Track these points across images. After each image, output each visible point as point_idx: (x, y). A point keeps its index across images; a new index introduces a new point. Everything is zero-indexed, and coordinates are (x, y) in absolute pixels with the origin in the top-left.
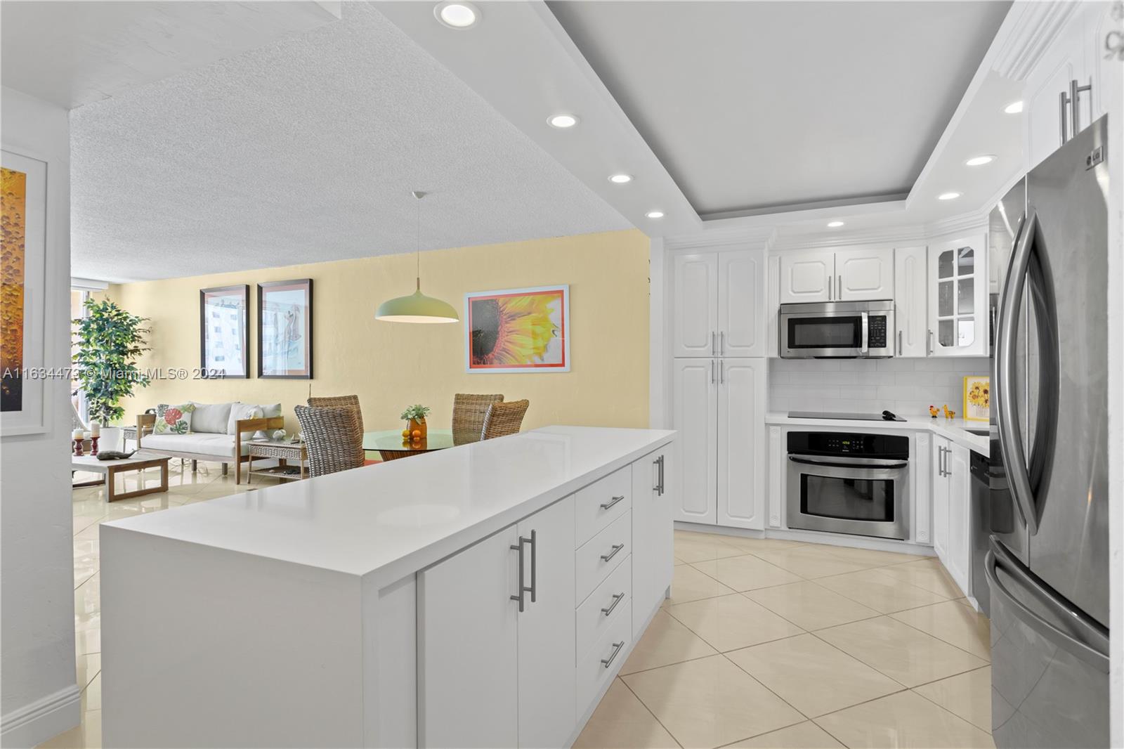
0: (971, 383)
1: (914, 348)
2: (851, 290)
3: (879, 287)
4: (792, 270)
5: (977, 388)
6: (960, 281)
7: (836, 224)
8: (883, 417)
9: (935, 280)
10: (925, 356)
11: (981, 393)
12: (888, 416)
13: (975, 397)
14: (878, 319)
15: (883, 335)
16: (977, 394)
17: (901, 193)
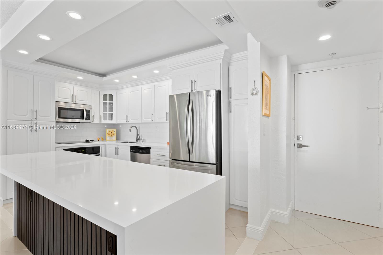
0: (108, 130)
1: (96, 121)
2: (79, 100)
3: (87, 101)
4: (58, 89)
5: (109, 132)
6: (109, 103)
7: (80, 78)
8: (86, 142)
9: (102, 101)
10: (98, 123)
11: (111, 133)
12: (87, 141)
13: (109, 134)
14: (88, 111)
15: (89, 116)
16: (109, 133)
17: (103, 75)
